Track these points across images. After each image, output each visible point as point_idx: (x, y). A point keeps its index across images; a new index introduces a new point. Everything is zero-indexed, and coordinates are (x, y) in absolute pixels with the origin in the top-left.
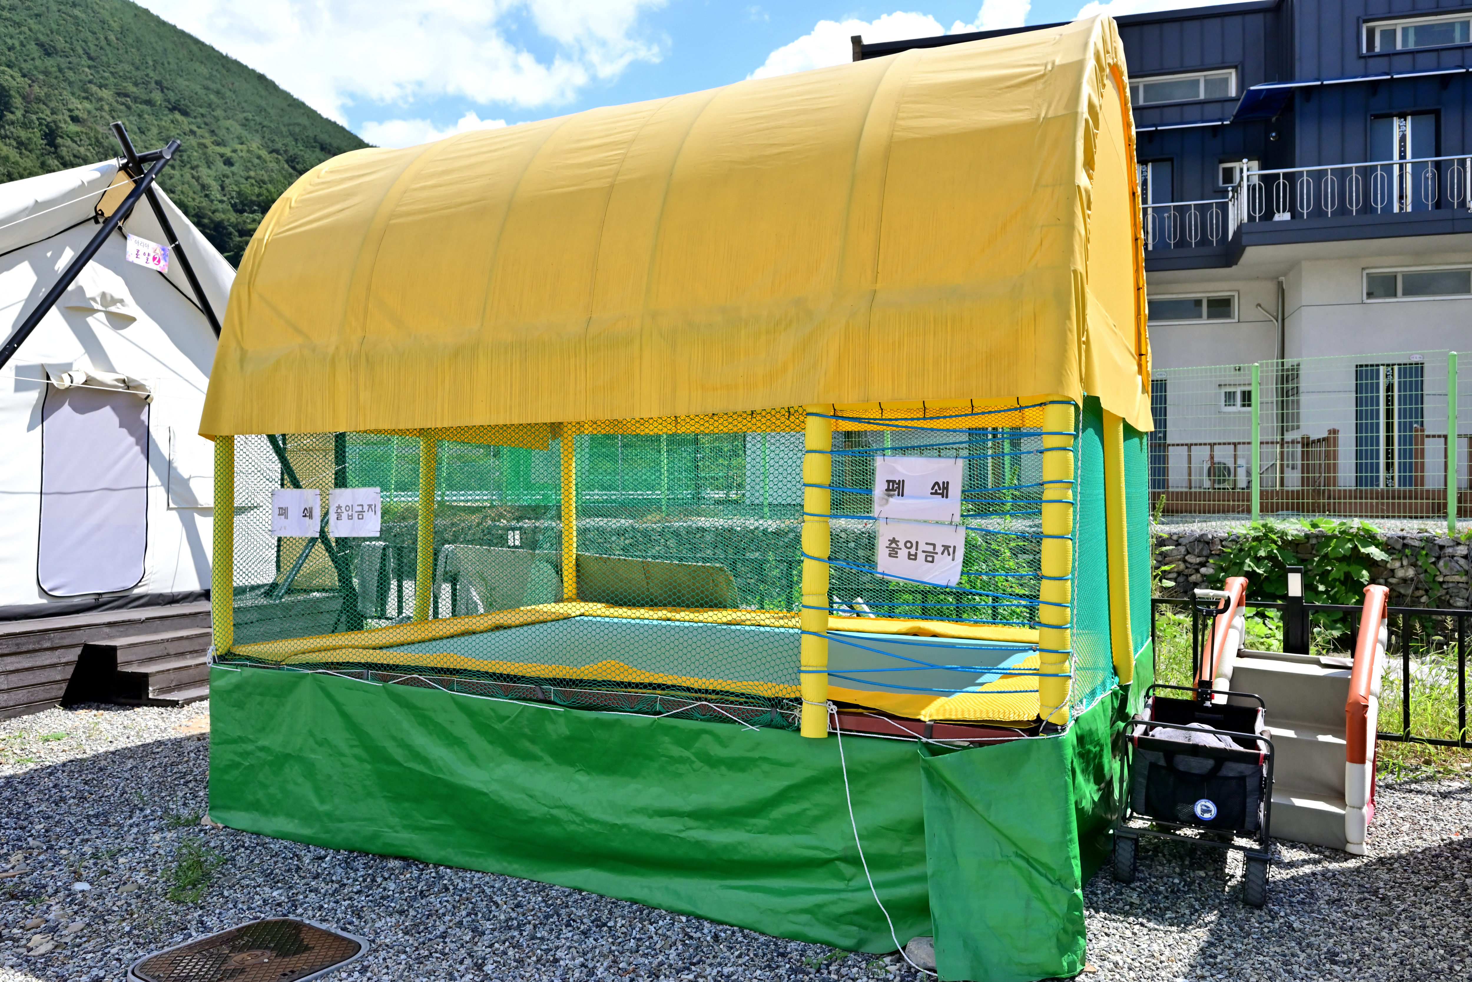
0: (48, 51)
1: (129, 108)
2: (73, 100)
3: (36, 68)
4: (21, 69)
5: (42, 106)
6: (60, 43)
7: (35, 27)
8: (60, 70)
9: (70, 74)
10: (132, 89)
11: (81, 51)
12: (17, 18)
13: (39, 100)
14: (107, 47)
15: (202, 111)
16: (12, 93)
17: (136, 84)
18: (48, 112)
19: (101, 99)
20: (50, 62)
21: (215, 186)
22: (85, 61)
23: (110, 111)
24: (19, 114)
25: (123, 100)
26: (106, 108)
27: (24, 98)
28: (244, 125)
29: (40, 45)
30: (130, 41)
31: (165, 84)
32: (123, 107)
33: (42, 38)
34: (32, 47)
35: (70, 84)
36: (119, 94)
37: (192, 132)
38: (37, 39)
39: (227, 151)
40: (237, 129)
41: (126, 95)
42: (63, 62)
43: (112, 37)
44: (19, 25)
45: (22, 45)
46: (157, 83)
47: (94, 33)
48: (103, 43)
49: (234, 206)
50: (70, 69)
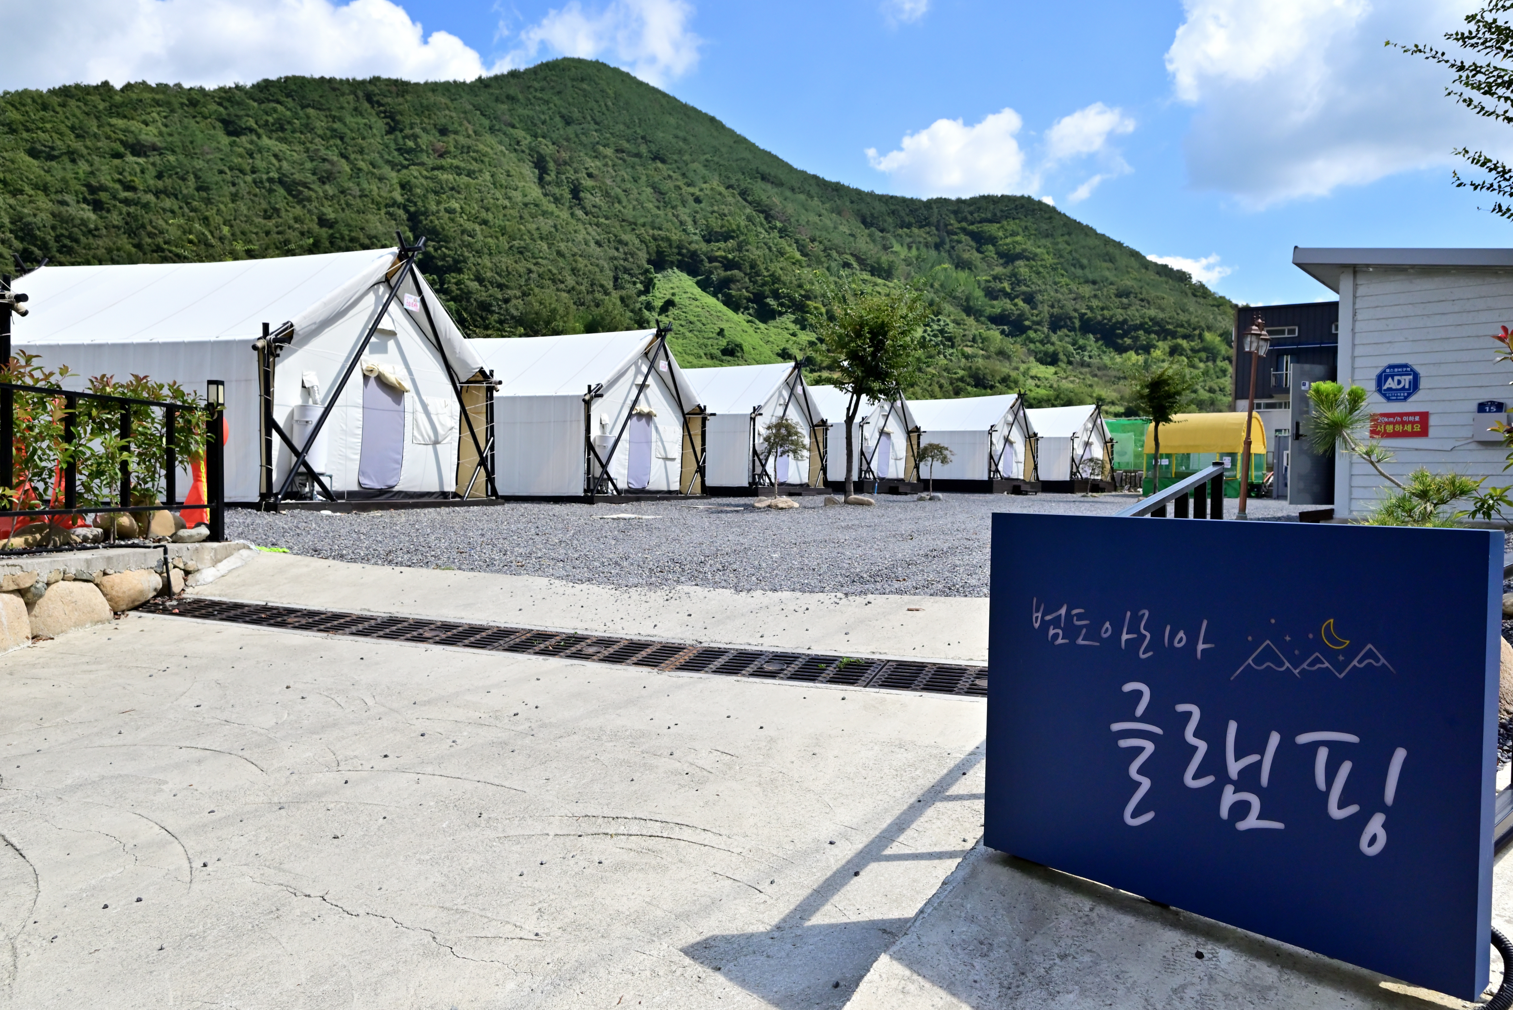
0: (568, 121)
1: (624, 161)
2: (589, 160)
3: (561, 136)
4: (551, 139)
5: (568, 168)
6: (576, 114)
7: (558, 102)
8: (577, 136)
9: (583, 138)
10: (626, 145)
11: (589, 118)
12: (546, 97)
13: (565, 163)
14: (606, 112)
15: (675, 157)
16: (548, 159)
17: (628, 141)
18: (572, 172)
19: (605, 157)
20: (570, 130)
21: (689, 221)
22: (593, 126)
23: (614, 166)
24: (553, 175)
25: (620, 155)
26: (610, 163)
27: (555, 161)
28: (705, 166)
29: (562, 117)
30: (621, 104)
31: (648, 138)
32: (620, 162)
33: (563, 110)
34: (558, 119)
35: (585, 146)
36: (617, 151)
37: (670, 177)
38: (559, 113)
39: (695, 190)
40: (702, 171)
41: (623, 152)
42: (578, 128)
43: (610, 103)
44: (547, 102)
45: (551, 119)
46: (643, 138)
47: (597, 102)
48: (604, 109)
49: (703, 237)
50: (583, 134)
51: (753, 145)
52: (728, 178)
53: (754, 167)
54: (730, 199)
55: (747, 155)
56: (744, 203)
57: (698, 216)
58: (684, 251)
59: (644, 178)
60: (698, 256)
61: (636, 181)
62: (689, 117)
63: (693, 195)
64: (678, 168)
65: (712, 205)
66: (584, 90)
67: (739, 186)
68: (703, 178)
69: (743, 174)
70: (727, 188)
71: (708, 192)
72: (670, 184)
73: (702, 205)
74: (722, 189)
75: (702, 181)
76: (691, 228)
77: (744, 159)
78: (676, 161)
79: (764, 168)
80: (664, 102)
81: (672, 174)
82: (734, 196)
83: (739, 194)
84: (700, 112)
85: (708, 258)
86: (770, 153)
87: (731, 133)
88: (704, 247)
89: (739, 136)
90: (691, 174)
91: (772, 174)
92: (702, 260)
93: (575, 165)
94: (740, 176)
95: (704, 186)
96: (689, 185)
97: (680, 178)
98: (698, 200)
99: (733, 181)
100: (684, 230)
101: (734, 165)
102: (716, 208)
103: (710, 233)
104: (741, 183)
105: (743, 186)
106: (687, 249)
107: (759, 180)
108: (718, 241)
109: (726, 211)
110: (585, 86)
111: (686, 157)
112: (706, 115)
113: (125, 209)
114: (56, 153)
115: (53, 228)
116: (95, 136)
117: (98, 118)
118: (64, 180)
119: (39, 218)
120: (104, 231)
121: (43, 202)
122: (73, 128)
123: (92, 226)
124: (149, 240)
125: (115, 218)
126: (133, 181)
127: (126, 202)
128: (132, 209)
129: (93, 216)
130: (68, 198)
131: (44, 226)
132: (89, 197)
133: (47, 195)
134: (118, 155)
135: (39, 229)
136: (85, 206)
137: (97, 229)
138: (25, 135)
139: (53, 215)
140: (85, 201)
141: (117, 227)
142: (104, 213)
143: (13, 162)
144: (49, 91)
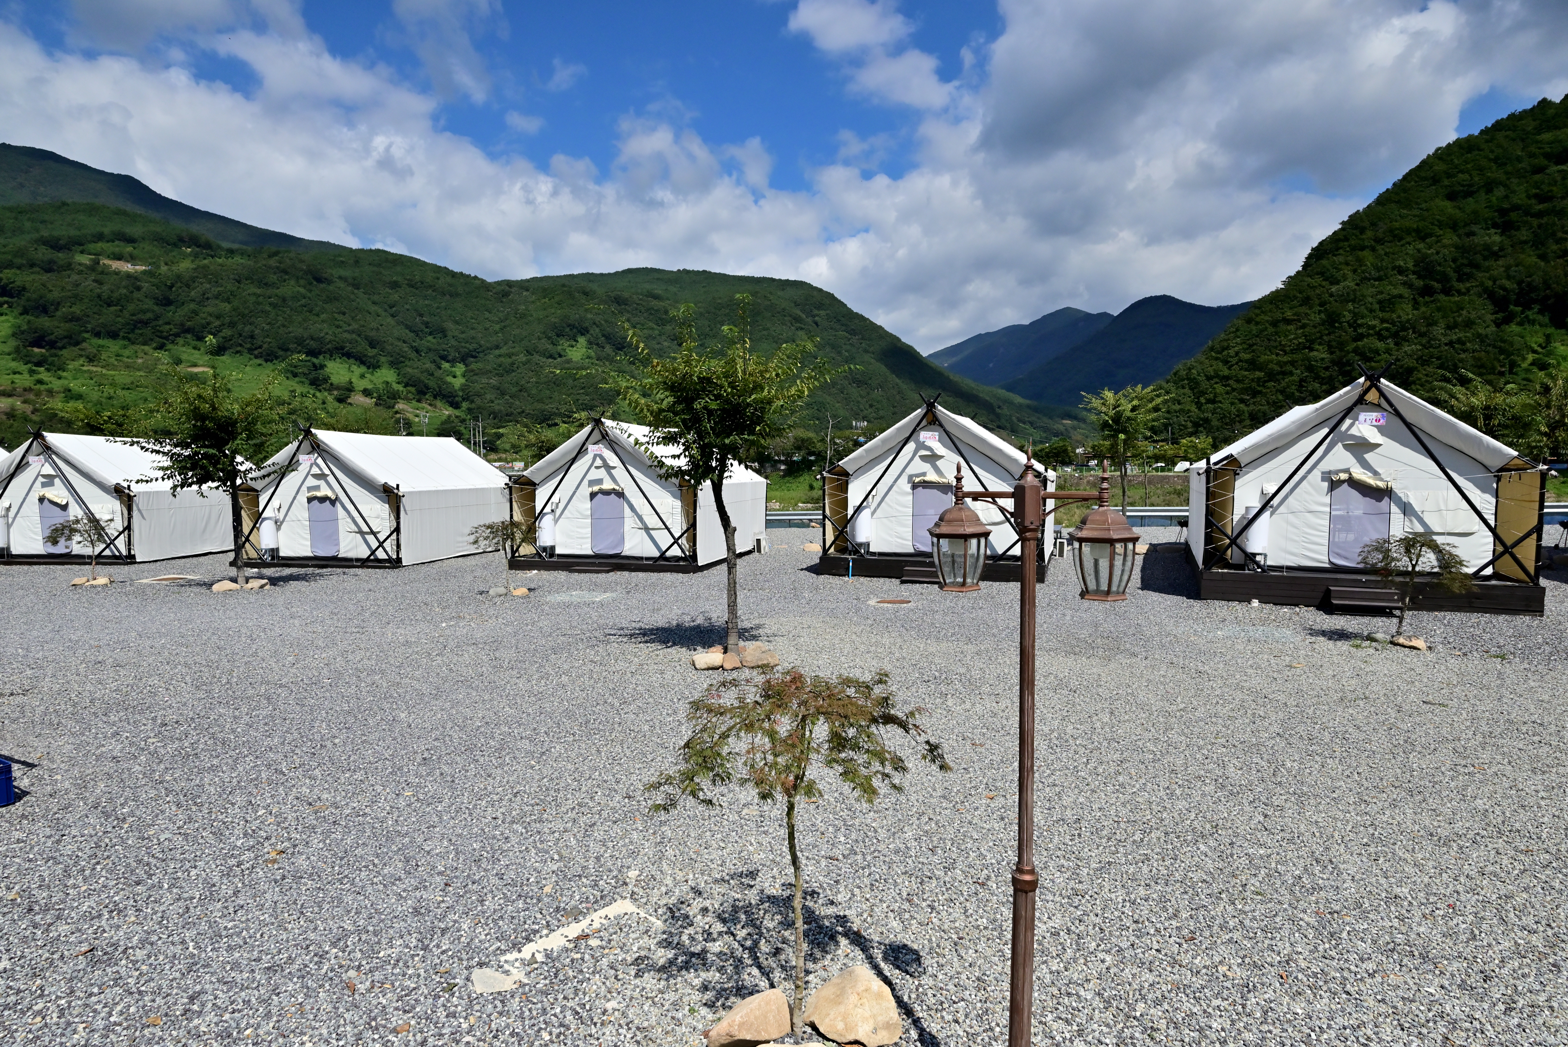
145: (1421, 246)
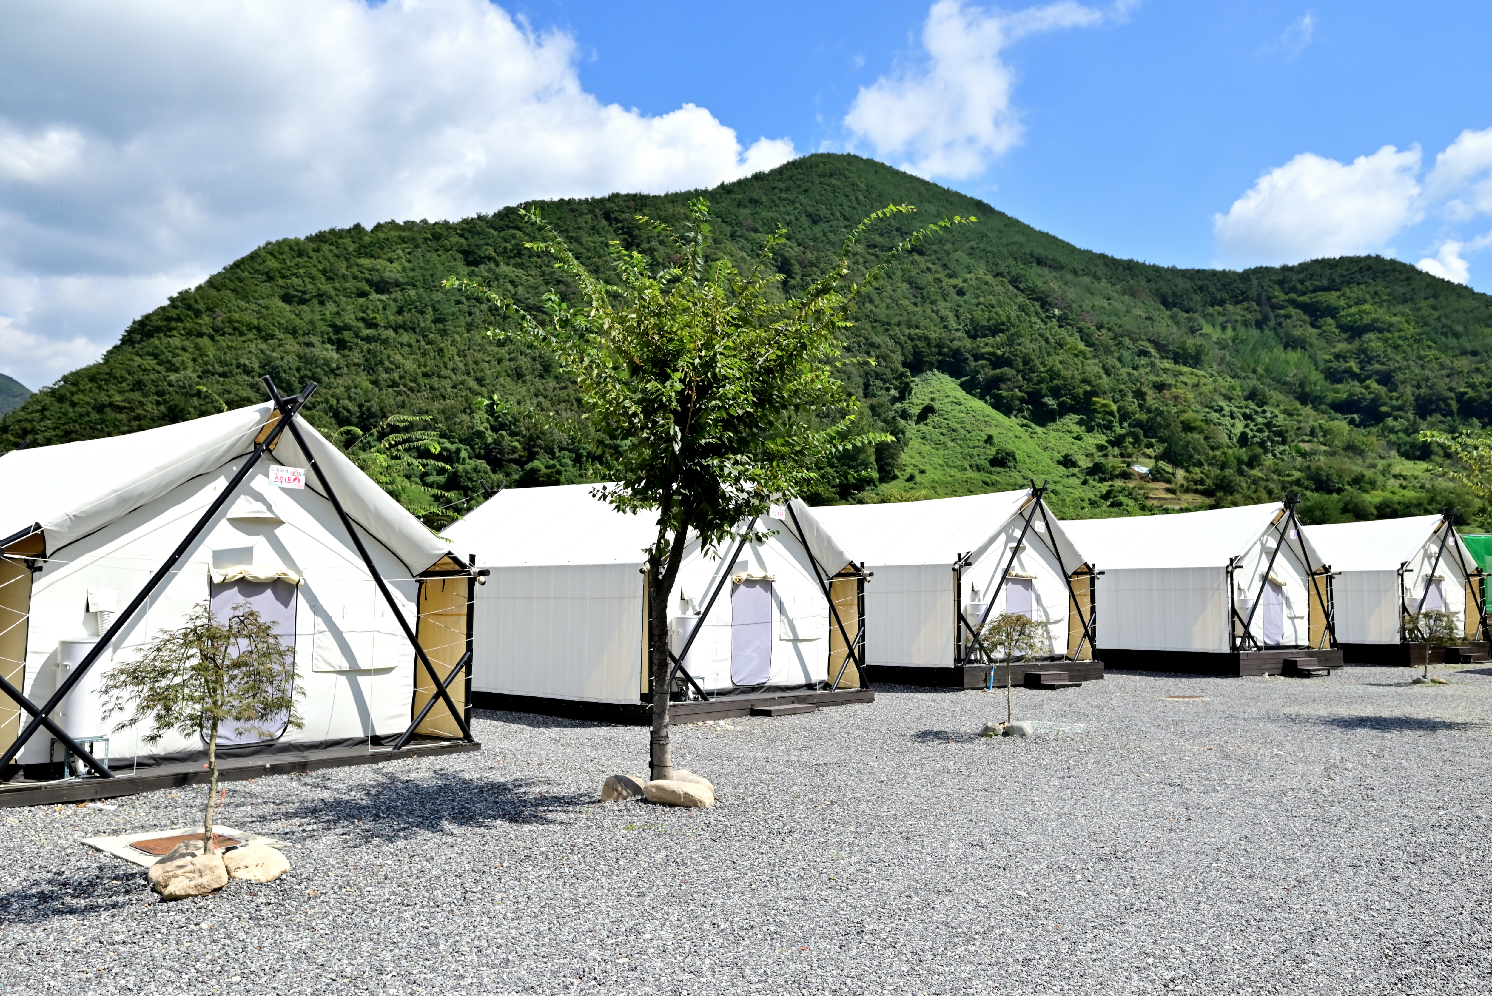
51: (1028, 227)
52: (997, 265)
53: (1028, 251)
54: (999, 289)
55: (1021, 239)
56: (1015, 291)
57: (961, 310)
58: (946, 350)
59: (899, 273)
60: (962, 354)
61: (890, 277)
62: (951, 203)
63: (955, 287)
64: (939, 259)
65: (977, 297)
66: (833, 186)
67: (1009, 273)
68: (968, 267)
69: (1015, 259)
70: (996, 276)
71: (973, 283)
72: (930, 277)
73: (965, 297)
74: (989, 278)
75: (965, 270)
76: (953, 324)
77: (1015, 243)
78: (936, 252)
79: (1039, 251)
80: (923, 190)
81: (930, 266)
82: (1003, 284)
83: (1010, 282)
84: (965, 196)
85: (973, 356)
86: (1047, 234)
87: (1002, 215)
88: (968, 343)
89: (1010, 218)
90: (953, 265)
91: (1050, 257)
92: (967, 359)
93: (822, 266)
94: (1010, 261)
95: (968, 276)
96: (951, 277)
97: (940, 269)
98: (961, 293)
99: (1003, 269)
100: (945, 327)
101: (1004, 251)
102: (982, 299)
103: (974, 328)
104: (1012, 269)
105: (1014, 273)
106: (949, 347)
107: (1034, 265)
108: (985, 336)
109: (994, 302)
110: (834, 181)
111: (948, 247)
112: (971, 199)
113: (366, 346)
114: (307, 297)
115: (298, 370)
116: (344, 277)
117: (346, 259)
118: (312, 322)
119: (285, 361)
120: (345, 370)
121: (292, 345)
122: (324, 272)
123: (334, 365)
124: (385, 376)
125: (356, 356)
126: (375, 318)
127: (368, 339)
128: (372, 346)
129: (335, 356)
130: (314, 339)
131: (290, 369)
132: (333, 337)
133: (295, 338)
134: (363, 294)
135: (285, 371)
136: (329, 346)
137: (339, 368)
138: (281, 282)
139: (299, 357)
140: (330, 341)
141: (358, 365)
142: (347, 352)
143: (267, 308)
144: (307, 238)
145: (263, 346)
